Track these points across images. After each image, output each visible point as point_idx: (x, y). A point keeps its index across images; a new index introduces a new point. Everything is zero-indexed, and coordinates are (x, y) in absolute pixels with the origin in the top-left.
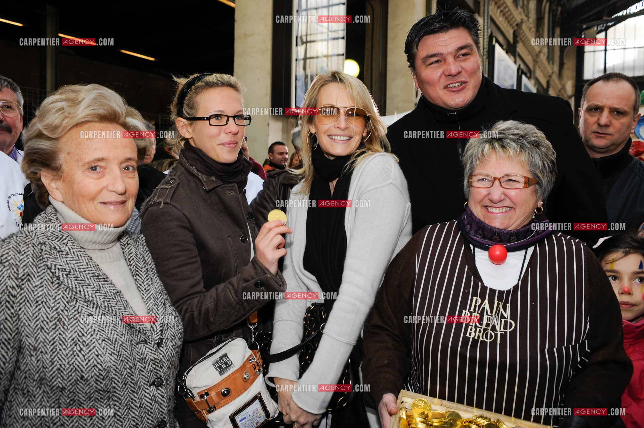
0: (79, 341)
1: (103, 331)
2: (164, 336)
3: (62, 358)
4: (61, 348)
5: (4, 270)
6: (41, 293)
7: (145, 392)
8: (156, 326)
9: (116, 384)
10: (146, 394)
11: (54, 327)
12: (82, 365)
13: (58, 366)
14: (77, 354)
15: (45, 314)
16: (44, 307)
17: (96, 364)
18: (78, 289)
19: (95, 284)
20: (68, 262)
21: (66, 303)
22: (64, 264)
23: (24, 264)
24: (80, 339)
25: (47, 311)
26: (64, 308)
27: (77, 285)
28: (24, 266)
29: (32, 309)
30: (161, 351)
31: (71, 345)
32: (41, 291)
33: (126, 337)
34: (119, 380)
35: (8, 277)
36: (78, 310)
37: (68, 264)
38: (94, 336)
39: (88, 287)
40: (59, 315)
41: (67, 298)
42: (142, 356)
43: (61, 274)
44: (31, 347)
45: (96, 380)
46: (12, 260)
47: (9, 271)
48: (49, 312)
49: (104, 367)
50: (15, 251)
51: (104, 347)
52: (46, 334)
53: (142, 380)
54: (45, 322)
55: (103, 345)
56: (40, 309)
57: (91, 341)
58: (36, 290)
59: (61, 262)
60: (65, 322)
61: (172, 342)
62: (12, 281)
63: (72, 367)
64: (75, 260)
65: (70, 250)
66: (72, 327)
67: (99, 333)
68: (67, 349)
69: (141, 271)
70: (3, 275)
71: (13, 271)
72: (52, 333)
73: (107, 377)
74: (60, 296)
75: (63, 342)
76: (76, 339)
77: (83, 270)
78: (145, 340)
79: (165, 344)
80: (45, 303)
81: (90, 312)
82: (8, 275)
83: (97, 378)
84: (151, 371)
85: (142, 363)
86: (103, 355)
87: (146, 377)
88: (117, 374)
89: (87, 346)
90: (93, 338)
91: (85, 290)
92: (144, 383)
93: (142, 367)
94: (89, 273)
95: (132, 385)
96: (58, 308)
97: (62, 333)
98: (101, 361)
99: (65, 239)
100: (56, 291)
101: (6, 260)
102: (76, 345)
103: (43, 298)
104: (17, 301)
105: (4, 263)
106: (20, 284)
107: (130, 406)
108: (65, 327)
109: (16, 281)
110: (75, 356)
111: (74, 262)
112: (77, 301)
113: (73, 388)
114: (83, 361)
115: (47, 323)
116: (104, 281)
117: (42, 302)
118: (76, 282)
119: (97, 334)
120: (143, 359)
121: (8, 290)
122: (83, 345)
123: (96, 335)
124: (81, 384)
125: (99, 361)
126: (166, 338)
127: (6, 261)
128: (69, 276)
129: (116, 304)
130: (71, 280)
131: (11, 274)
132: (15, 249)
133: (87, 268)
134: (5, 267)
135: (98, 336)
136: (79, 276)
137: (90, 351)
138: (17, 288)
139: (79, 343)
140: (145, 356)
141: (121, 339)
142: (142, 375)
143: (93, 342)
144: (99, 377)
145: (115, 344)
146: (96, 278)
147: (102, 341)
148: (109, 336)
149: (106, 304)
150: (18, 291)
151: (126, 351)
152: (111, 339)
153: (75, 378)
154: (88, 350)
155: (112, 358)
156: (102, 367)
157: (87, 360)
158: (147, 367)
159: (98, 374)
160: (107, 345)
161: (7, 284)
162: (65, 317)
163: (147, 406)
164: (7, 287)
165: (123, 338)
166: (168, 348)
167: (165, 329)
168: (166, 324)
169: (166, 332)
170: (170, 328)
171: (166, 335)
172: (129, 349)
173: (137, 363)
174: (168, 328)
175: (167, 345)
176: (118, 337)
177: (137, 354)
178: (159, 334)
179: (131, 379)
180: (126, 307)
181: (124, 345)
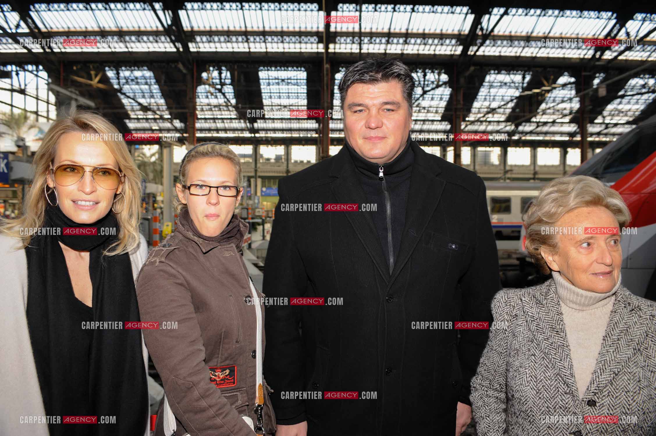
1: (535, 369)
2: (600, 400)
7: (563, 435)
30: (594, 412)
33: (552, 383)
38: (527, 370)
42: (567, 406)
61: (608, 410)
65: (547, 304)
67: (531, 370)
79: (599, 408)
85: (564, 411)
87: (566, 424)
99: (549, 296)
120: (566, 408)
126: (601, 403)
129: (555, 354)
133: (550, 320)
140: (569, 406)
141: (546, 382)
146: (552, 329)
148: (538, 375)
149: (546, 351)
165: (549, 382)
166: (602, 413)
167: (604, 394)
168: (608, 391)
169: (604, 397)
170: (611, 396)
171: (602, 400)
172: (552, 392)
173: (558, 408)
174: (609, 395)
175: (602, 409)
176: (544, 379)
177: (562, 401)
178: (590, 394)
180: (563, 359)
181: (547, 387)
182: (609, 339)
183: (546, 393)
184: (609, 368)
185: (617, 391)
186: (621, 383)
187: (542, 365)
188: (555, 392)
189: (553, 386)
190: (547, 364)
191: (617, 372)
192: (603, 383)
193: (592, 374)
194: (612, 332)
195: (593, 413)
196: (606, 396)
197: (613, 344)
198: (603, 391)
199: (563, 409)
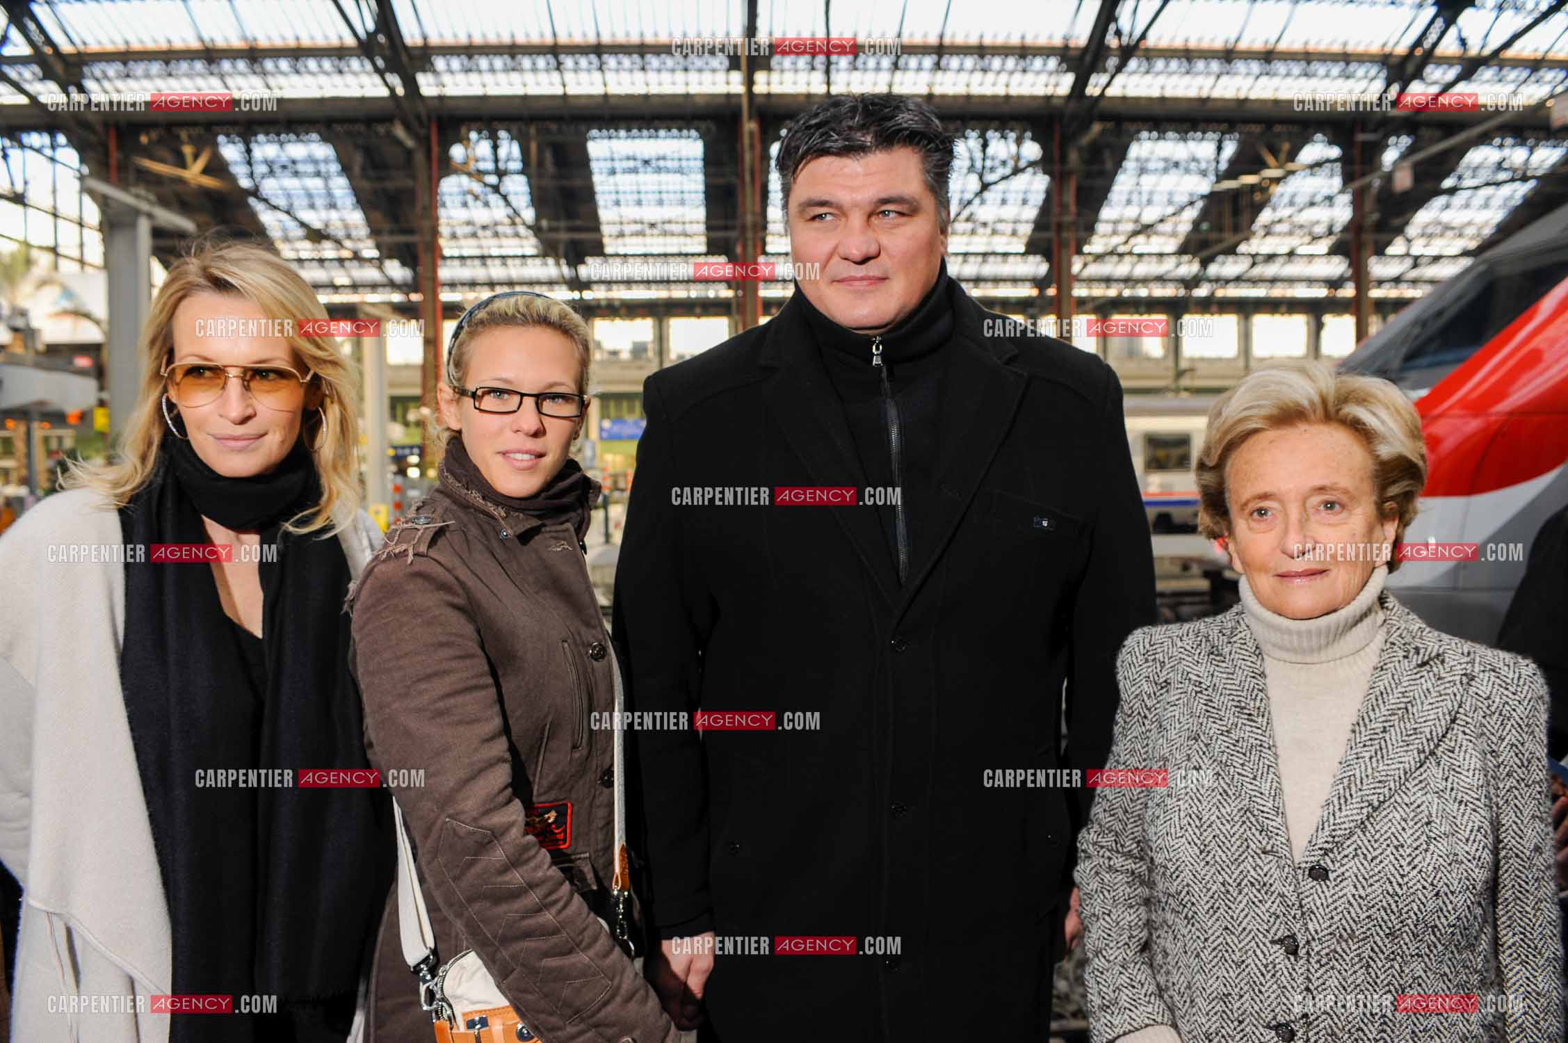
1: (1199, 801)
2: (1338, 865)
7: (1258, 946)
10: (1258, 952)
30: (1323, 892)
33: (1235, 829)
37: (1212, 675)
38: (1181, 803)
39: (1217, 721)
42: (1265, 879)
61: (1355, 886)
67: (1190, 801)
79: (1334, 883)
84: (1278, 916)
85: (1259, 891)
87: (1263, 920)
91: (1209, 726)
93: (1255, 897)
111: (1225, 676)
120: (1265, 885)
126: (1339, 872)
128: (1199, 695)
129: (1243, 765)
134: (1147, 661)
140: (1271, 881)
141: (1221, 826)
148: (1204, 813)
149: (1225, 759)
155: (1190, 850)
158: (1269, 903)
165: (1228, 827)
166: (1341, 894)
167: (1346, 852)
168: (1354, 846)
169: (1346, 859)
170: (1362, 856)
171: (1342, 865)
172: (1233, 850)
173: (1246, 885)
174: (1357, 855)
175: (1340, 886)
176: (1218, 821)
177: (1255, 870)
178: (1316, 853)
179: (1226, 905)
180: (1259, 776)
181: (1224, 839)
183: (1220, 852)
184: (1359, 793)
185: (1376, 846)
186: (1385, 828)
187: (1213, 790)
188: (1241, 849)
189: (1237, 836)
190: (1226, 787)
191: (1376, 804)
192: (1343, 826)
193: (1323, 807)
194: (1371, 713)
195: (1322, 896)
196: (1351, 856)
197: (1371, 739)
198: (1345, 846)
199: (1258, 887)
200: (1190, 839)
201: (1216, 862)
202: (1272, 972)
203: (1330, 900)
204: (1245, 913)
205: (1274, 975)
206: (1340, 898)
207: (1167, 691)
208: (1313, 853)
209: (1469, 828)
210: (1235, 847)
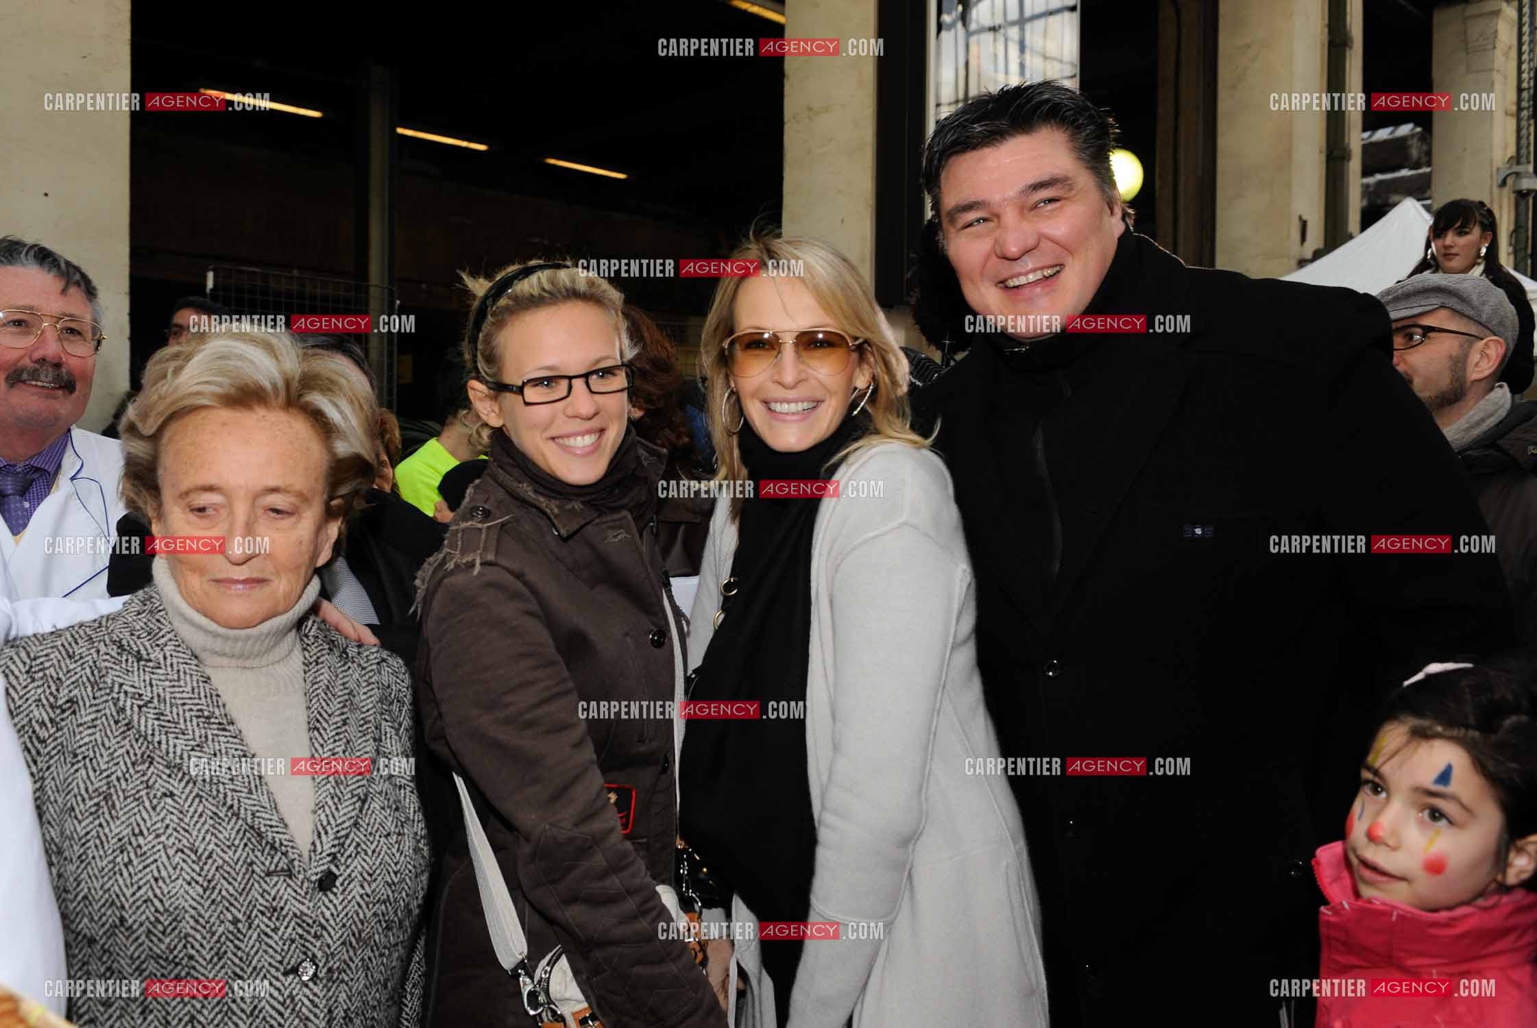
0: (130, 844)
1: (186, 831)
2: (342, 868)
3: (94, 874)
4: (96, 854)
5: (31, 686)
6: (87, 740)
7: (271, 984)
8: (321, 842)
9: (198, 951)
10: (272, 990)
11: (93, 809)
12: (124, 895)
13: (86, 890)
14: (120, 870)
15: (85, 782)
16: (86, 769)
17: (152, 897)
18: (157, 739)
19: (197, 734)
20: (154, 682)
21: (129, 765)
22: (142, 684)
23: (73, 679)
24: (133, 839)
25: (89, 777)
26: (124, 775)
27: (157, 728)
28: (73, 683)
29: (65, 769)
30: (331, 901)
31: (114, 851)
32: (90, 735)
33: (238, 854)
34: (204, 942)
35: (35, 701)
36: (148, 781)
37: (151, 685)
38: (163, 838)
39: (180, 736)
40: (109, 788)
41: (135, 755)
42: (274, 904)
43: (129, 703)
44: (53, 846)
45: (149, 931)
46: (52, 669)
47: (40, 691)
48: (93, 778)
49: (167, 906)
50: (64, 653)
51: (178, 863)
52: (76, 822)
53: (267, 957)
54: (79, 798)
55: (177, 859)
56: (77, 771)
57: (153, 847)
58: (80, 733)
59: (136, 679)
60: (117, 803)
61: (362, 886)
62: (43, 711)
63: (107, 895)
64: (170, 681)
65: (165, 658)
66: (125, 813)
67: (175, 834)
68: (106, 856)
69: (327, 721)
70: (28, 696)
71: (48, 692)
72: (87, 821)
73: (174, 929)
74: (124, 750)
75: (102, 843)
76: (126, 839)
77: (180, 702)
78: (289, 870)
79: (341, 889)
80: (91, 760)
81: (171, 788)
82: (36, 697)
83: (151, 927)
84: (293, 941)
85: (270, 919)
86: (168, 881)
87: (276, 951)
88: (199, 927)
89: (141, 855)
90: (159, 843)
91: (171, 743)
92: (270, 964)
93: (267, 926)
94: (191, 710)
95: (237, 961)
96: (112, 773)
97: (105, 824)
98: (162, 893)
99: (163, 636)
100: (119, 739)
101: (41, 667)
102: (122, 852)
103: (88, 750)
104: (46, 751)
105: (35, 672)
106: (58, 719)
107: (229, 1008)
108: (113, 812)
109: (50, 710)
110: (115, 873)
111: (167, 683)
112: (151, 763)
113: (109, 942)
114: (127, 886)
115: (83, 800)
116: (218, 729)
117: (84, 758)
118: (156, 723)
119: (170, 836)
120: (275, 910)
121: (31, 726)
122: (136, 854)
123: (168, 838)
124: (121, 936)
125: (158, 891)
126: (346, 874)
127: (40, 670)
128: (144, 709)
129: (232, 780)
130: (147, 718)
131: (42, 696)
132: (66, 650)
133: (191, 698)
134: (33, 680)
135: (172, 840)
136: (167, 712)
137: (145, 868)
138: (49, 725)
139: (129, 848)
140: (281, 904)
141: (223, 855)
142: (267, 944)
143: (155, 849)
144: (155, 927)
145: (205, 864)
146: (203, 720)
147: (177, 852)
148: (196, 844)
150: (52, 731)
151: (230, 883)
152: (200, 851)
153: (110, 920)
154: (143, 864)
155: (191, 891)
156: (164, 906)
157: (135, 887)
158: (282, 929)
159: (152, 919)
160: (184, 861)
161: (31, 716)
162: (120, 793)
163: (271, 1016)
164: (31, 720)
165: (231, 853)
166: (349, 898)
167: (348, 853)
168: (354, 844)
169: (349, 860)
170: (363, 854)
171: (348, 867)
172: (239, 879)
173: (256, 916)
174: (358, 853)
175: (348, 890)
176: (218, 850)
177: (262, 896)
178: (325, 861)
179: (236, 946)
180: (253, 789)
181: (228, 869)
182: (325, 725)
183: (225, 884)
184: (349, 789)
185: (371, 839)
186: (372, 820)
187: (201, 816)
189: (241, 863)
190: (214, 809)
191: (363, 797)
192: (344, 826)
193: (315, 812)
194: (326, 707)
195: (331, 906)
196: (353, 855)
197: (337, 734)
198: (346, 846)
199: (269, 915)
200: (188, 878)
201: (223, 897)
202: (291, 1006)
203: (340, 908)
204: (255, 949)
205: (293, 1010)
206: (349, 902)
207: (74, 712)
208: (321, 862)
209: (412, 810)
210: (241, 875)
